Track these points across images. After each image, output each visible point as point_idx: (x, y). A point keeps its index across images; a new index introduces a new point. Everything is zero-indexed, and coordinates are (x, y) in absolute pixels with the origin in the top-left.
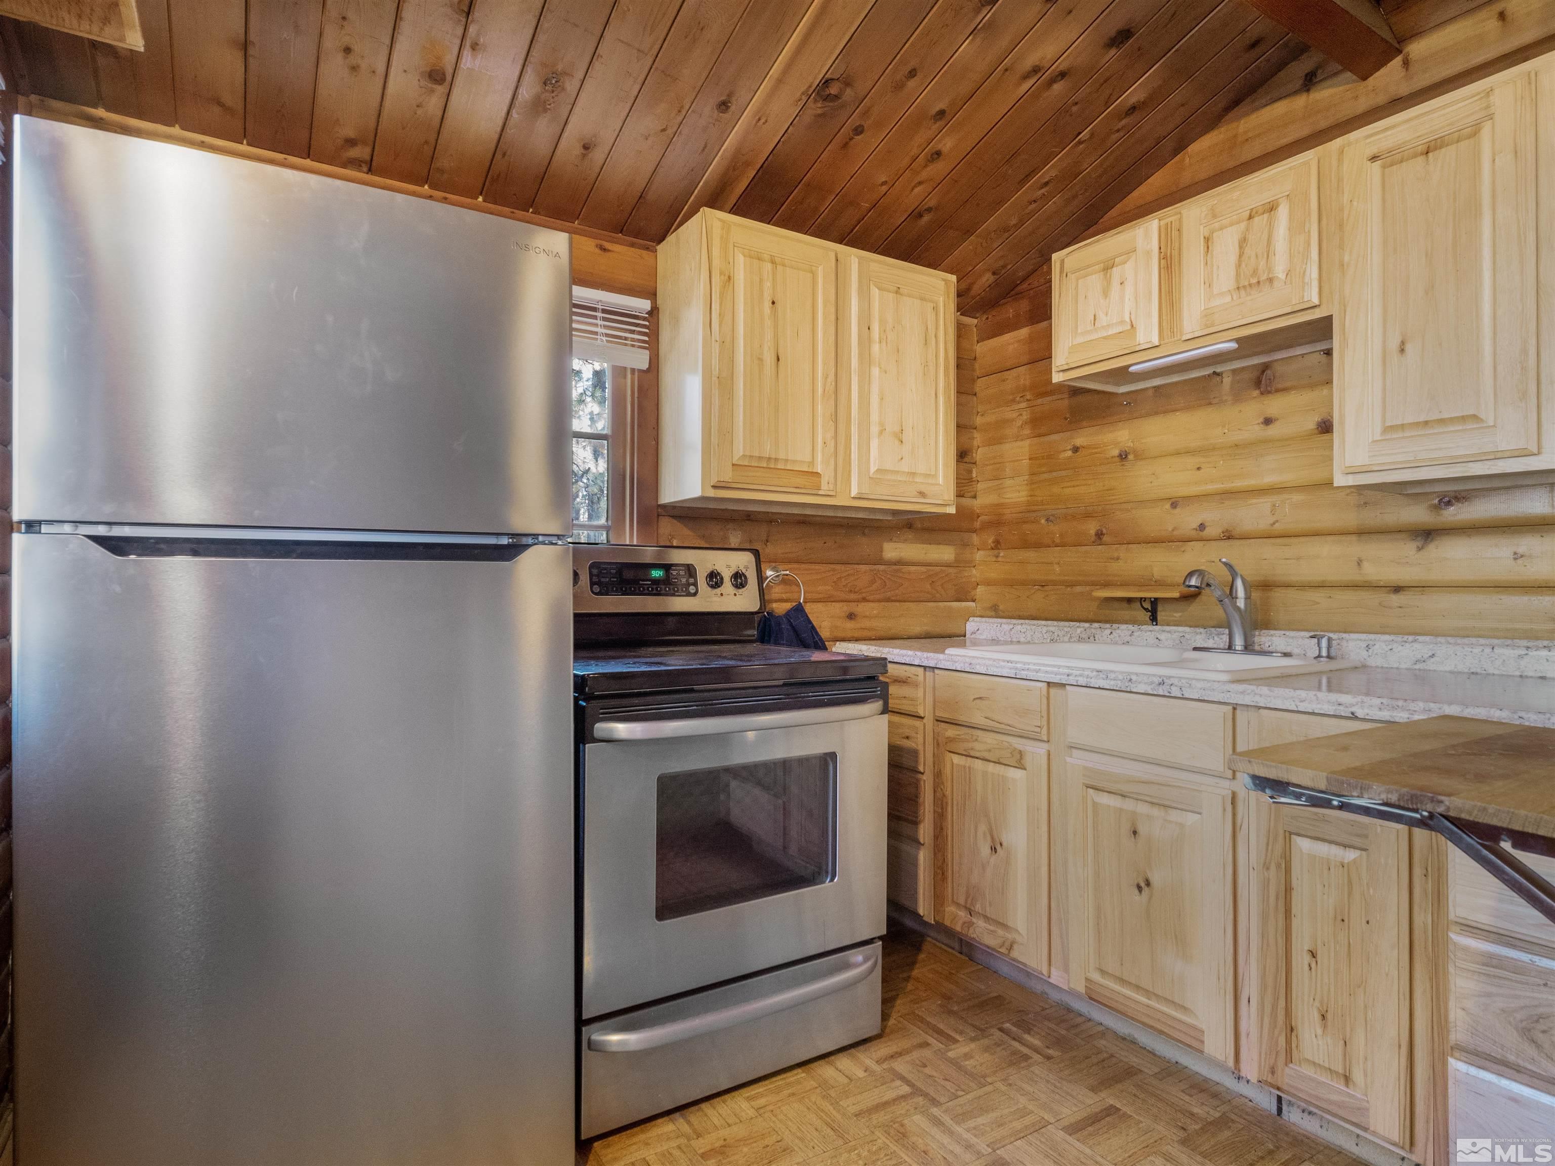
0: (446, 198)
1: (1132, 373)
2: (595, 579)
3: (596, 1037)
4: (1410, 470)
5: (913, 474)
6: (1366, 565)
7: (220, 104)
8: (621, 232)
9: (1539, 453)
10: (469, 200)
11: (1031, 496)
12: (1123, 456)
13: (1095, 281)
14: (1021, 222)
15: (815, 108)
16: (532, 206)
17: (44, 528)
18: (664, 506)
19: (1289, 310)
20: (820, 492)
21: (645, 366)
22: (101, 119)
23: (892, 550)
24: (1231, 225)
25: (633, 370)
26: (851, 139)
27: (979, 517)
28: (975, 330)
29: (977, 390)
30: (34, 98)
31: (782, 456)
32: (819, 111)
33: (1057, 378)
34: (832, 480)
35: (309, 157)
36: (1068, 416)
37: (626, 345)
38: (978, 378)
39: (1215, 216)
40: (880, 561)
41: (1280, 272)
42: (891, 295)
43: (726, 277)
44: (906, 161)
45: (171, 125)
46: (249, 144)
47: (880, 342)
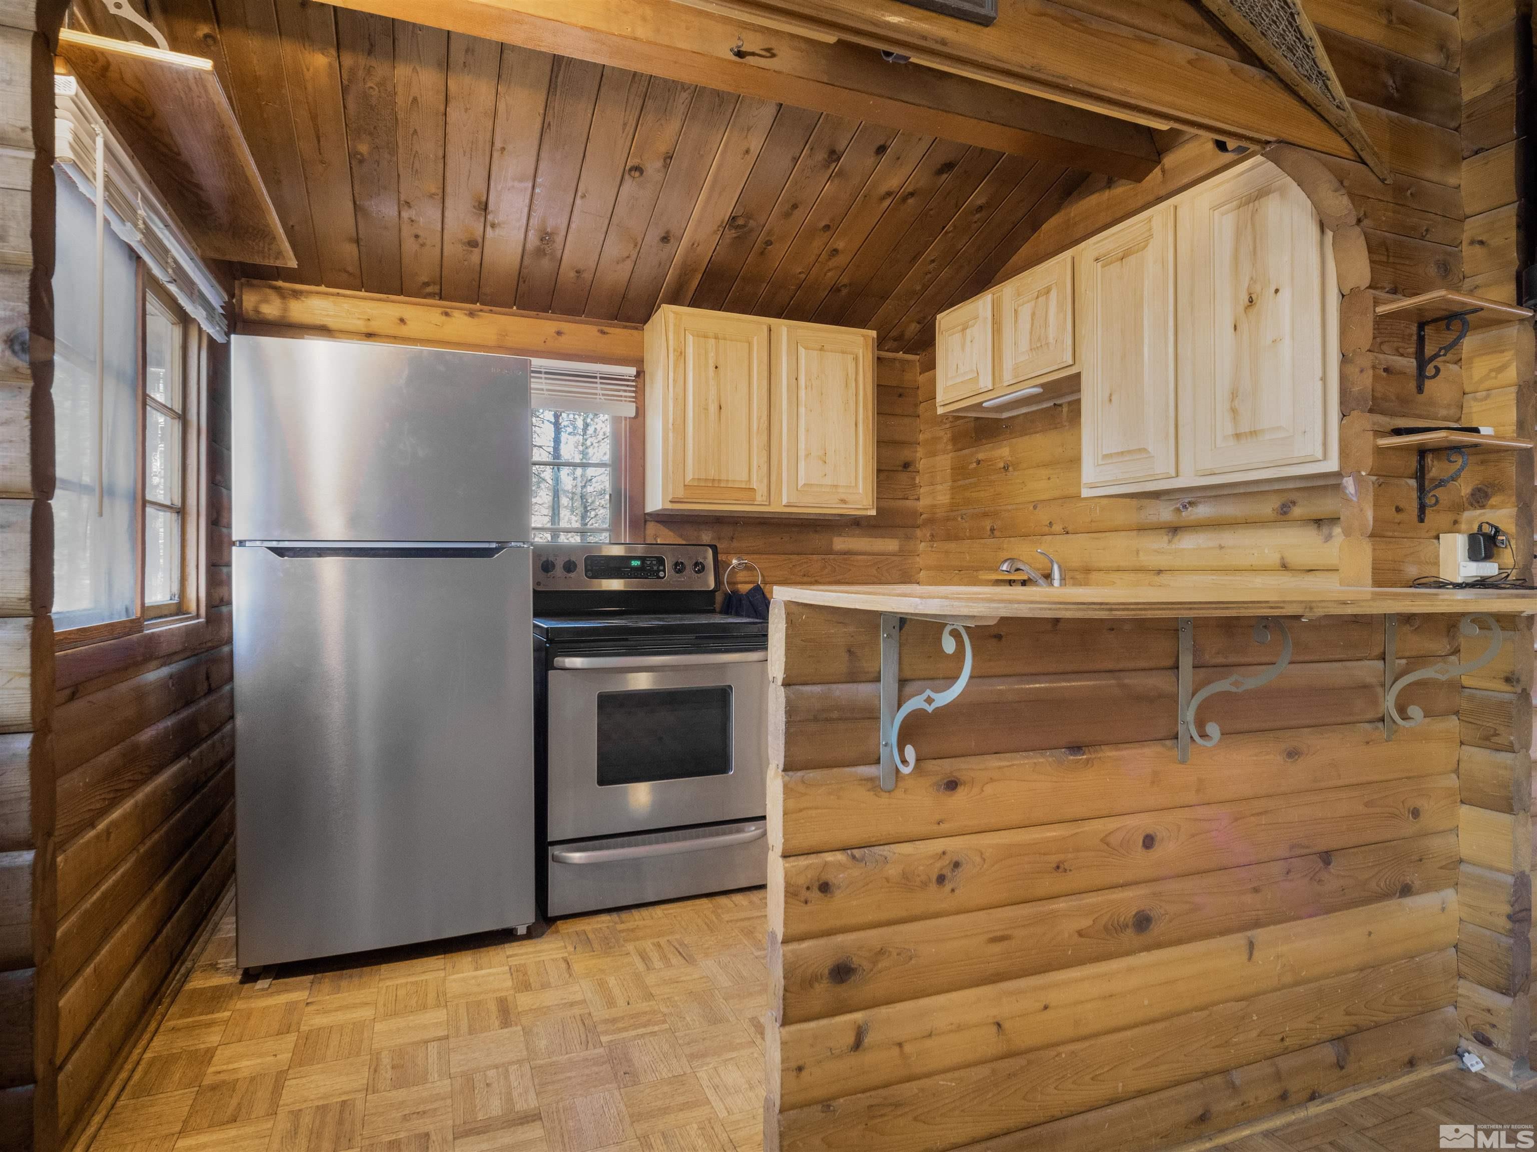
0: (491, 310)
1: (984, 407)
2: (589, 567)
3: (556, 853)
4: (1117, 486)
5: (836, 486)
6: (1141, 554)
7: (346, 271)
8: (616, 319)
9: (1177, 476)
10: (507, 310)
11: (953, 498)
12: (1006, 468)
13: (957, 337)
14: (925, 287)
15: (731, 234)
16: (550, 309)
17: (248, 544)
18: (650, 514)
19: (1056, 367)
20: (756, 503)
21: (633, 414)
22: (280, 287)
23: (840, 543)
24: (1028, 302)
25: (626, 418)
26: (765, 249)
27: (921, 515)
28: (918, 364)
29: (920, 413)
30: (243, 280)
31: (724, 477)
32: (734, 235)
33: (940, 411)
34: (765, 493)
35: (402, 294)
36: (973, 435)
37: (621, 401)
38: (921, 403)
39: (1019, 295)
40: (831, 552)
41: (1051, 340)
42: (815, 353)
43: (679, 353)
44: (813, 257)
45: (318, 284)
46: (366, 291)
47: (806, 388)
